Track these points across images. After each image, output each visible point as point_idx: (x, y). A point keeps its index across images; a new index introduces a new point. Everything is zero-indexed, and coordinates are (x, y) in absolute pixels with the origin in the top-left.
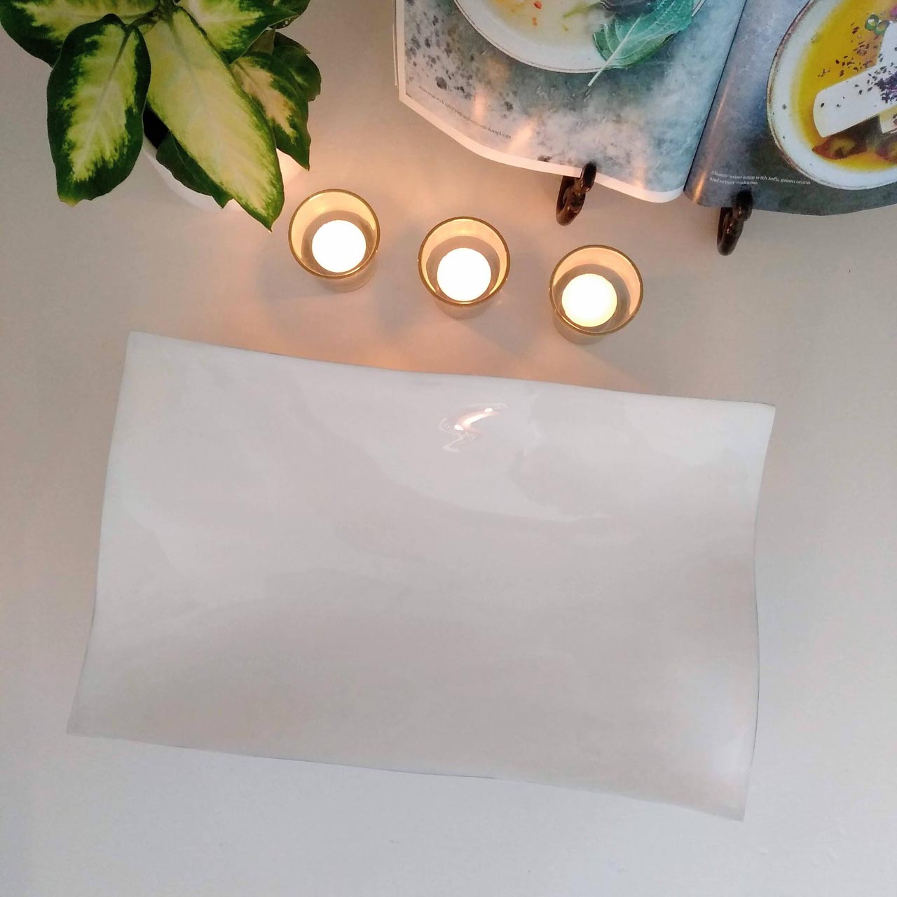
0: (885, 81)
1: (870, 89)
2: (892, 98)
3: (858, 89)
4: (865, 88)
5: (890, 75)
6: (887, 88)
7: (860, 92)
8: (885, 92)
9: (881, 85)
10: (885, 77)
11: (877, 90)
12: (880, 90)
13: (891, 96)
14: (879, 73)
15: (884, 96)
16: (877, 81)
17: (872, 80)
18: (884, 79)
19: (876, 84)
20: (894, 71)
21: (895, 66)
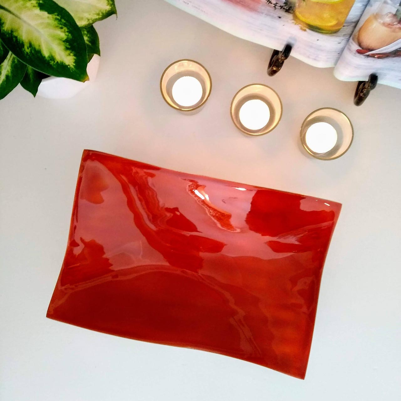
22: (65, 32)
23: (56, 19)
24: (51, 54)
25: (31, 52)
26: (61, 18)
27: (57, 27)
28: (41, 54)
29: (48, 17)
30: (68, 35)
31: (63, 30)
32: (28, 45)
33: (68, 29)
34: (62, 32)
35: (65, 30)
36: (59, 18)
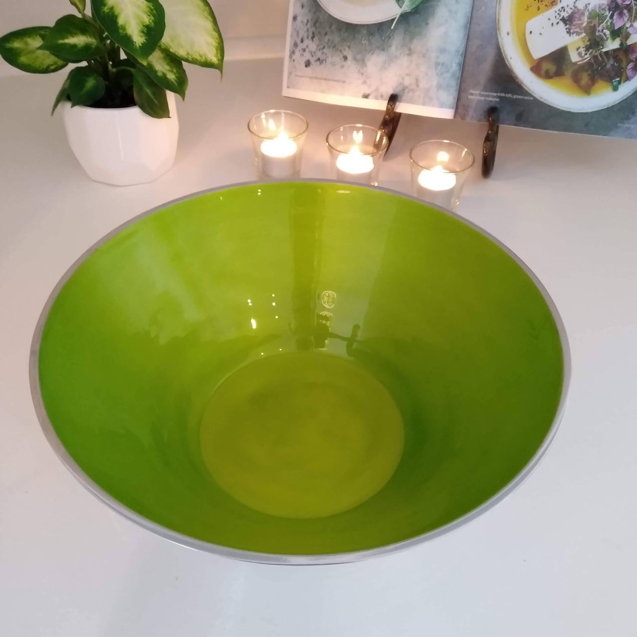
0: (566, 18)
1: (558, 23)
2: (573, 33)
3: (550, 22)
4: (555, 22)
5: (568, 14)
6: (569, 25)
7: (552, 24)
8: (567, 26)
9: (563, 20)
10: (565, 14)
11: (561, 24)
12: (564, 25)
13: (572, 31)
14: (561, 11)
15: (568, 30)
16: (561, 18)
17: (558, 16)
18: (565, 17)
19: (561, 20)
20: (570, 11)
21: (570, 7)
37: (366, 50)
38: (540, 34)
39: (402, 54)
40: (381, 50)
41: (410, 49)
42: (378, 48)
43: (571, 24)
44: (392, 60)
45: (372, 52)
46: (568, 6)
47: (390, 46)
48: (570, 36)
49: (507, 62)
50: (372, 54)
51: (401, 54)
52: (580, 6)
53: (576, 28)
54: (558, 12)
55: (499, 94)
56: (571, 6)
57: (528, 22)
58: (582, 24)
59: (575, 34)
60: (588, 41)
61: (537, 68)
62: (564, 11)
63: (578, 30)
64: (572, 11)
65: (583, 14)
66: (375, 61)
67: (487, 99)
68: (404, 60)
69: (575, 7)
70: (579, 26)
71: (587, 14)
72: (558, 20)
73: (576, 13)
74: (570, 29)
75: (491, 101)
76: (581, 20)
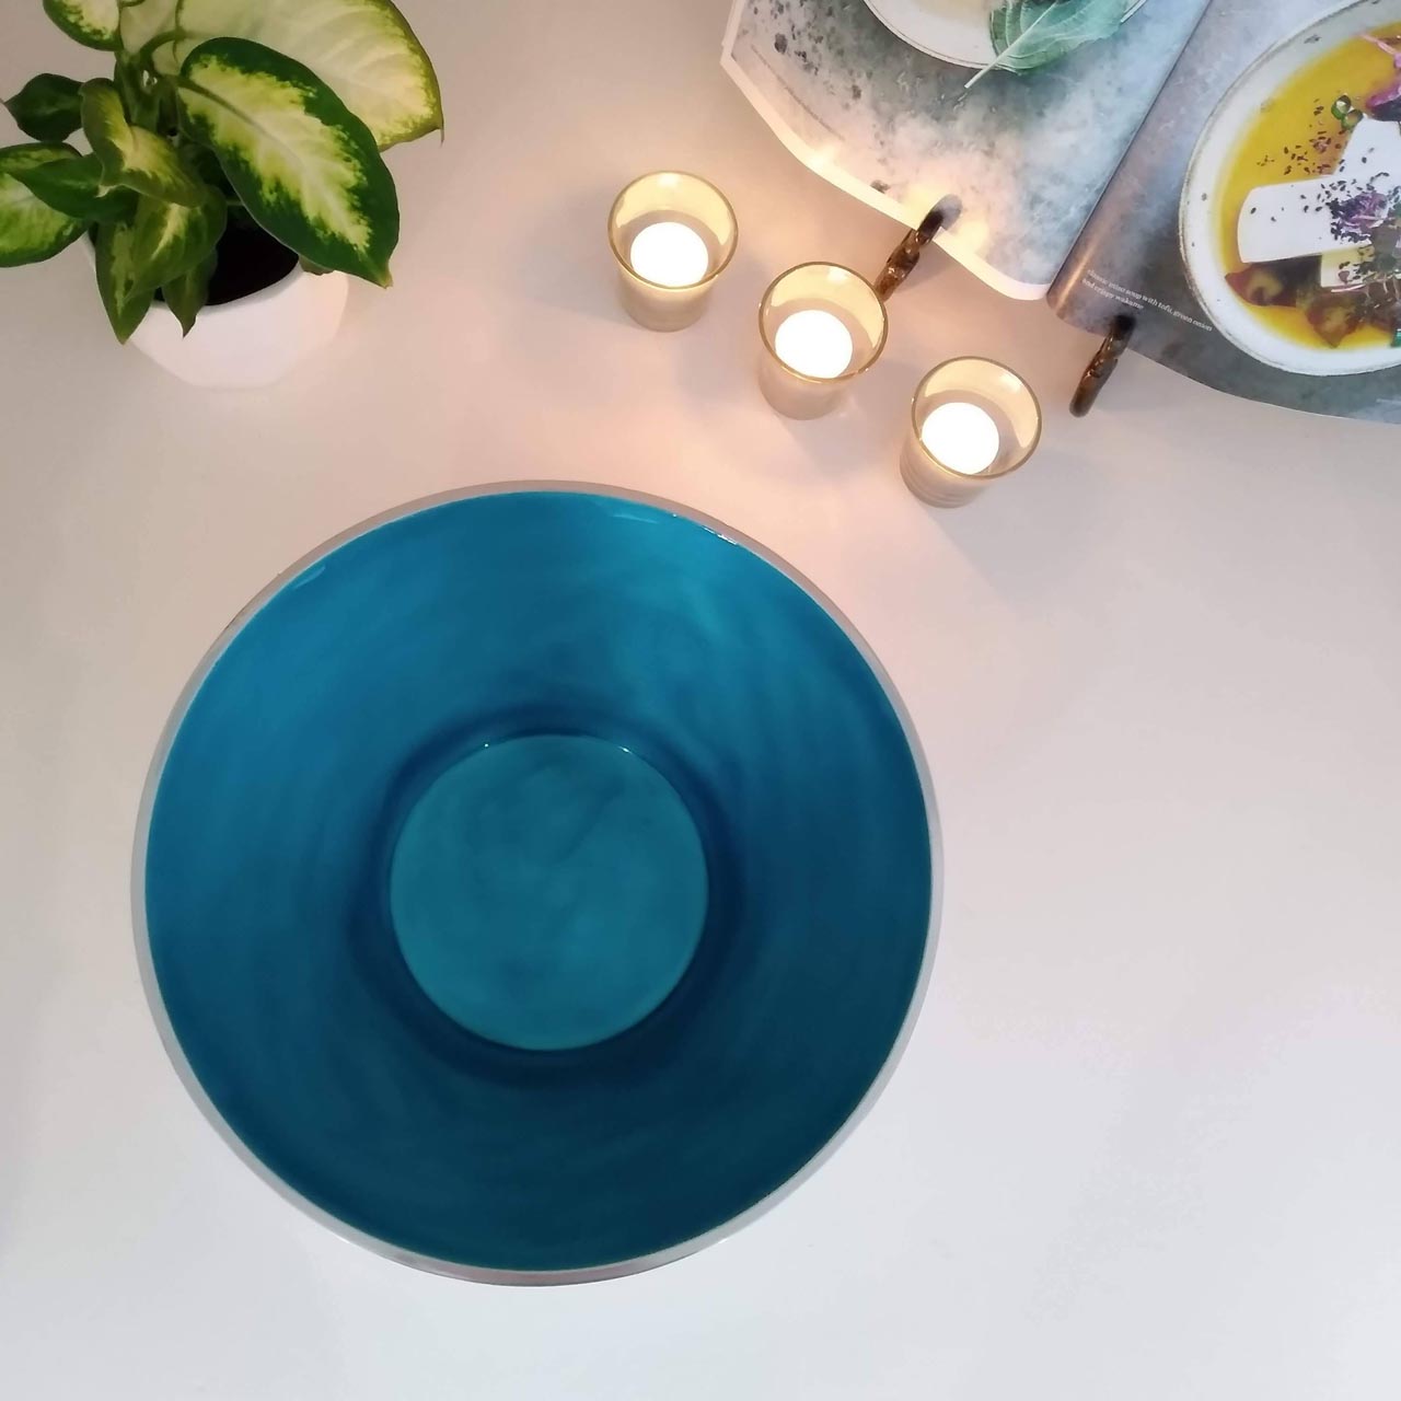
0: (1340, 205)
1: (1318, 209)
2: (1343, 235)
3: (1303, 204)
4: (1314, 204)
5: (1348, 198)
6: (1342, 217)
7: (1306, 208)
8: (1337, 221)
9: (1334, 207)
10: (1342, 197)
11: (1326, 212)
12: (1332, 216)
13: (1343, 231)
14: (1335, 188)
15: (1335, 227)
16: (1329, 201)
17: (1324, 196)
18: (1339, 201)
19: (1327, 204)
20: (1355, 193)
21: (1358, 185)
22: (355, 171)
23: (339, 138)
24: (319, 213)
25: (278, 202)
26: (350, 137)
27: (337, 155)
28: (300, 211)
29: (321, 132)
30: (359, 179)
31: (350, 165)
32: (273, 185)
33: (362, 164)
34: (348, 168)
35: (355, 165)
36: (345, 136)
37: (902, 102)
38: (1273, 219)
39: (973, 146)
40: (933, 117)
41: (992, 145)
42: (928, 110)
43: (1347, 217)
44: (950, 144)
45: (913, 112)
46: (1355, 181)
47: (955, 119)
48: (1336, 238)
49: (1182, 249)
50: (914, 116)
51: (971, 143)
52: (1382, 188)
53: (1355, 227)
54: (1328, 189)
55: (1145, 298)
56: (1363, 183)
57: (1253, 191)
58: (1373, 221)
59: (1349, 237)
60: (1371, 256)
61: (1242, 280)
62: (1342, 189)
63: (1358, 231)
64: (1359, 193)
65: (1382, 204)
66: (914, 132)
67: (1118, 298)
68: (976, 159)
69: (1370, 188)
70: (1364, 225)
71: (1390, 205)
72: (1323, 204)
73: (1367, 199)
74: (1339, 227)
75: (1126, 305)
76: (1373, 215)
